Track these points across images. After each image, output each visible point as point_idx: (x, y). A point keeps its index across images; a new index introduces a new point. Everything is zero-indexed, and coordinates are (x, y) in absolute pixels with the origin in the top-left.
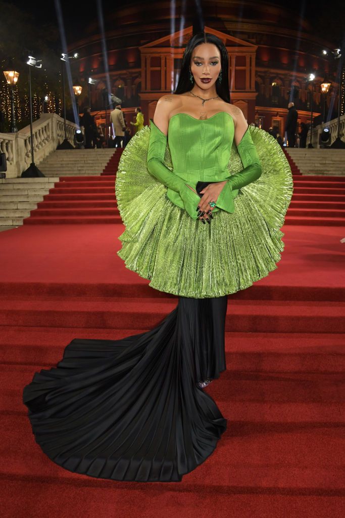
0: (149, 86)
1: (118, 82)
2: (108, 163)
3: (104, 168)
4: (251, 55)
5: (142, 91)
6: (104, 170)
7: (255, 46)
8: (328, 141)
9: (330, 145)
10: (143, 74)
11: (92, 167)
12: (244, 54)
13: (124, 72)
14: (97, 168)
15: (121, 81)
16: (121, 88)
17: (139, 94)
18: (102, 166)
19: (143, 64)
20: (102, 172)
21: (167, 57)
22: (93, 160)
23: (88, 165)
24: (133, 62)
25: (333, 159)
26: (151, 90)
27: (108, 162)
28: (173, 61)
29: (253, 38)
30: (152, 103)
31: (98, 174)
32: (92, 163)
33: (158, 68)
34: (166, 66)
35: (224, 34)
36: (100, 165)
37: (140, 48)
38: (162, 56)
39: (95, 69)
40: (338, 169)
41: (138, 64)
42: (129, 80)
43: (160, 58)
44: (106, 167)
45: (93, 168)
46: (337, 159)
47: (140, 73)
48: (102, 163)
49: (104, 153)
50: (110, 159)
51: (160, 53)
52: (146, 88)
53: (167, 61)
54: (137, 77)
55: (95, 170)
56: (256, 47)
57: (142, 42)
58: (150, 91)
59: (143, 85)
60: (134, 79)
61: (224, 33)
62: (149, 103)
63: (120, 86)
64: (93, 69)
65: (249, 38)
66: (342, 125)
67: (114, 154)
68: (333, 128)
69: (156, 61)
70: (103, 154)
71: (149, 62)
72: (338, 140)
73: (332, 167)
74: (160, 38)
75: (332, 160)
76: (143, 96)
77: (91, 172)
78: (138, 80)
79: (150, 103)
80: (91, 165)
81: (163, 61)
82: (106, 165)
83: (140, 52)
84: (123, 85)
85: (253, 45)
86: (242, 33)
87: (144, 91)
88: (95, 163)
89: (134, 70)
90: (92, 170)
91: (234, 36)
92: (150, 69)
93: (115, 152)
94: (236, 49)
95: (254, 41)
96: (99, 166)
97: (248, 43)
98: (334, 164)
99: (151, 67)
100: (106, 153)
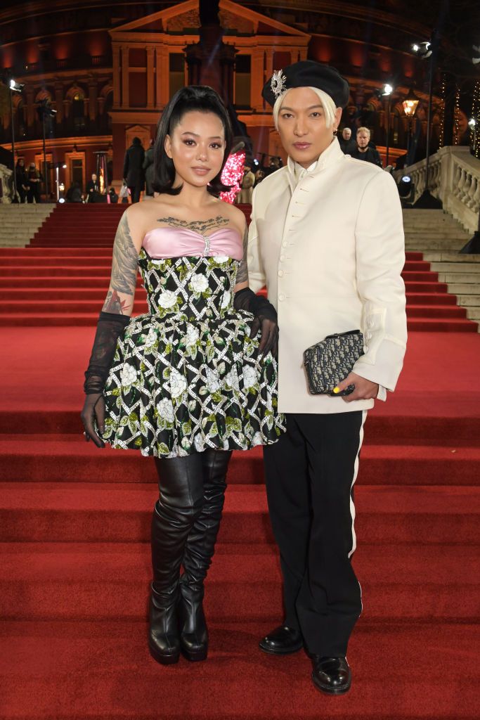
0: (126, 99)
1: (72, 90)
2: (39, 229)
3: (33, 237)
4: (299, 51)
5: (114, 108)
6: (31, 240)
7: (307, 35)
8: (409, 195)
9: (413, 204)
10: (116, 79)
11: (10, 234)
12: (288, 49)
13: (84, 72)
14: (20, 236)
15: (79, 89)
16: (77, 101)
17: (110, 114)
18: (28, 233)
19: (116, 61)
20: (28, 243)
21: (157, 51)
22: (14, 223)
23: (5, 231)
24: (98, 57)
25: (416, 226)
26: (130, 106)
27: (41, 226)
28: (168, 58)
29: (304, 21)
30: (130, 130)
31: (21, 246)
32: (11, 228)
33: (142, 69)
34: (155, 66)
35: (256, 13)
36: (26, 231)
37: (111, 31)
38: (150, 47)
39: (32, 64)
40: (421, 241)
41: (107, 61)
42: (93, 88)
43: (144, 52)
44: (35, 234)
45: (13, 236)
46: (423, 226)
47: (111, 76)
48: (28, 228)
49: (34, 211)
50: (44, 221)
51: (145, 42)
52: (121, 103)
53: (158, 56)
54: (106, 83)
55: (16, 239)
56: (309, 36)
57: (114, 20)
58: (128, 108)
59: (116, 98)
60: (101, 86)
61: (254, 10)
62: (125, 130)
63: (76, 98)
64: (30, 65)
65: (297, 21)
66: (435, 169)
67: (51, 214)
68: (420, 175)
69: (139, 57)
70: (33, 214)
71: (126, 56)
72: (426, 193)
73: (412, 239)
74: (146, 15)
75: (413, 228)
76: (116, 117)
77: (10, 243)
78: (107, 88)
79: (128, 128)
80: (10, 231)
81: (150, 57)
82: (37, 231)
83: (111, 38)
84: (83, 96)
85: (304, 34)
86: (287, 12)
87: (118, 108)
88: (17, 228)
89: (100, 71)
90: (12, 239)
91: (272, 17)
92: (128, 70)
93: (54, 209)
94: (276, 40)
95: (305, 25)
96: (22, 233)
97: (297, 31)
98: (416, 233)
99: (130, 66)
100: (38, 211)
